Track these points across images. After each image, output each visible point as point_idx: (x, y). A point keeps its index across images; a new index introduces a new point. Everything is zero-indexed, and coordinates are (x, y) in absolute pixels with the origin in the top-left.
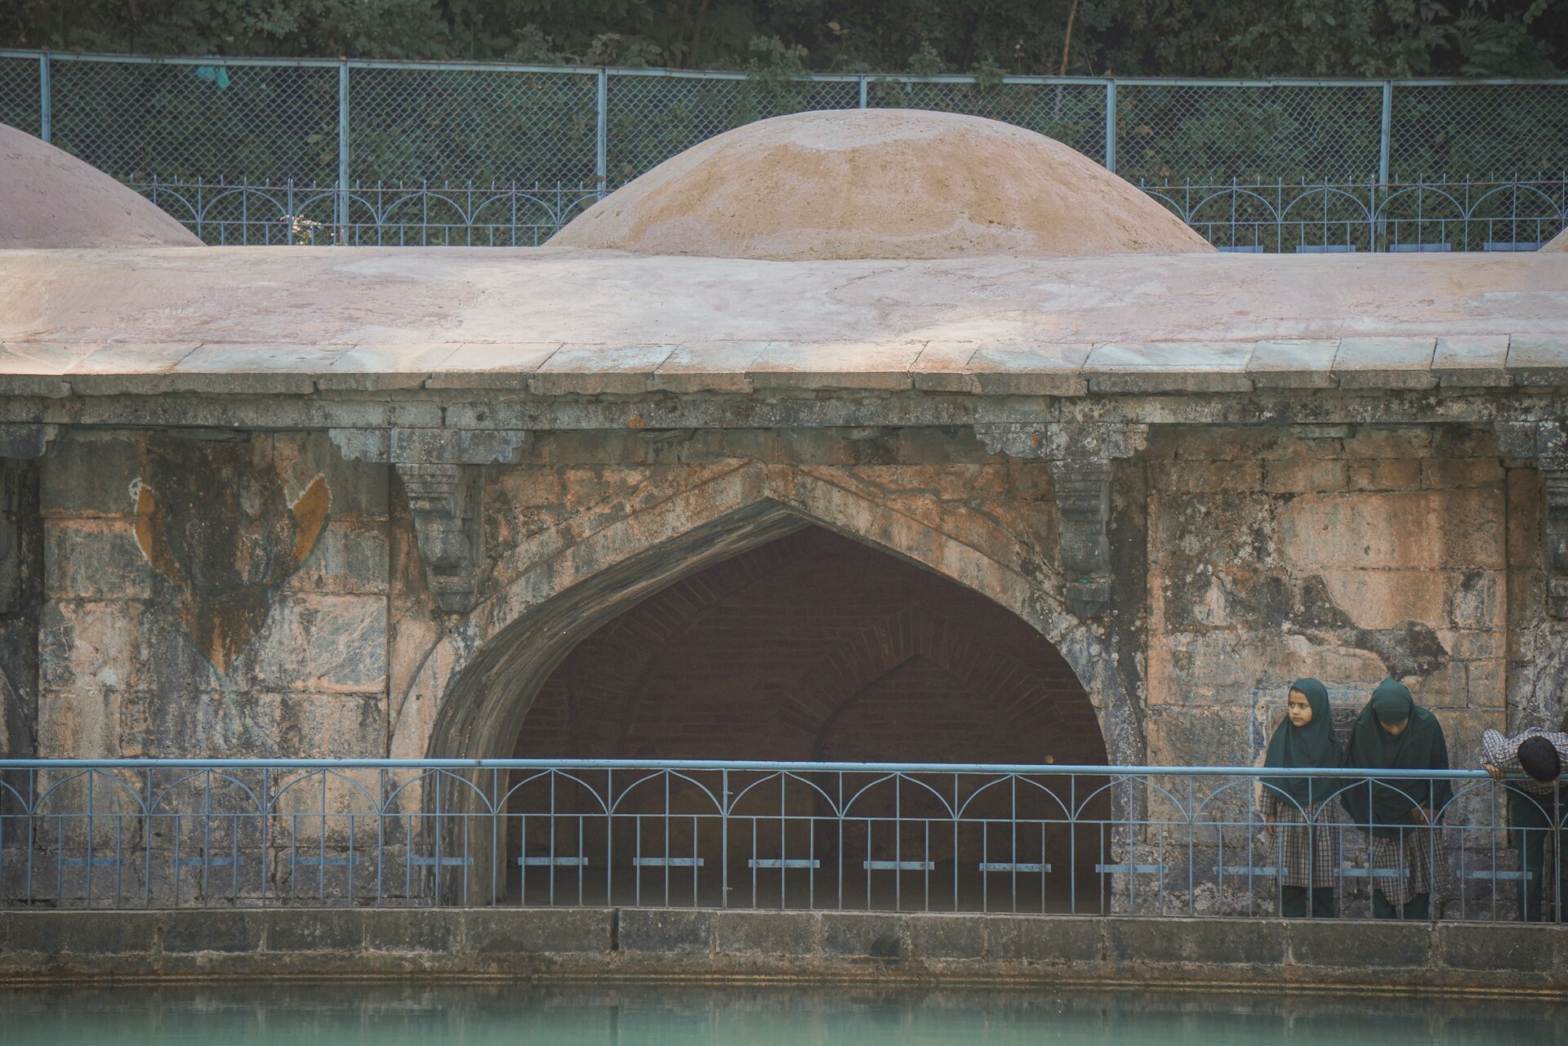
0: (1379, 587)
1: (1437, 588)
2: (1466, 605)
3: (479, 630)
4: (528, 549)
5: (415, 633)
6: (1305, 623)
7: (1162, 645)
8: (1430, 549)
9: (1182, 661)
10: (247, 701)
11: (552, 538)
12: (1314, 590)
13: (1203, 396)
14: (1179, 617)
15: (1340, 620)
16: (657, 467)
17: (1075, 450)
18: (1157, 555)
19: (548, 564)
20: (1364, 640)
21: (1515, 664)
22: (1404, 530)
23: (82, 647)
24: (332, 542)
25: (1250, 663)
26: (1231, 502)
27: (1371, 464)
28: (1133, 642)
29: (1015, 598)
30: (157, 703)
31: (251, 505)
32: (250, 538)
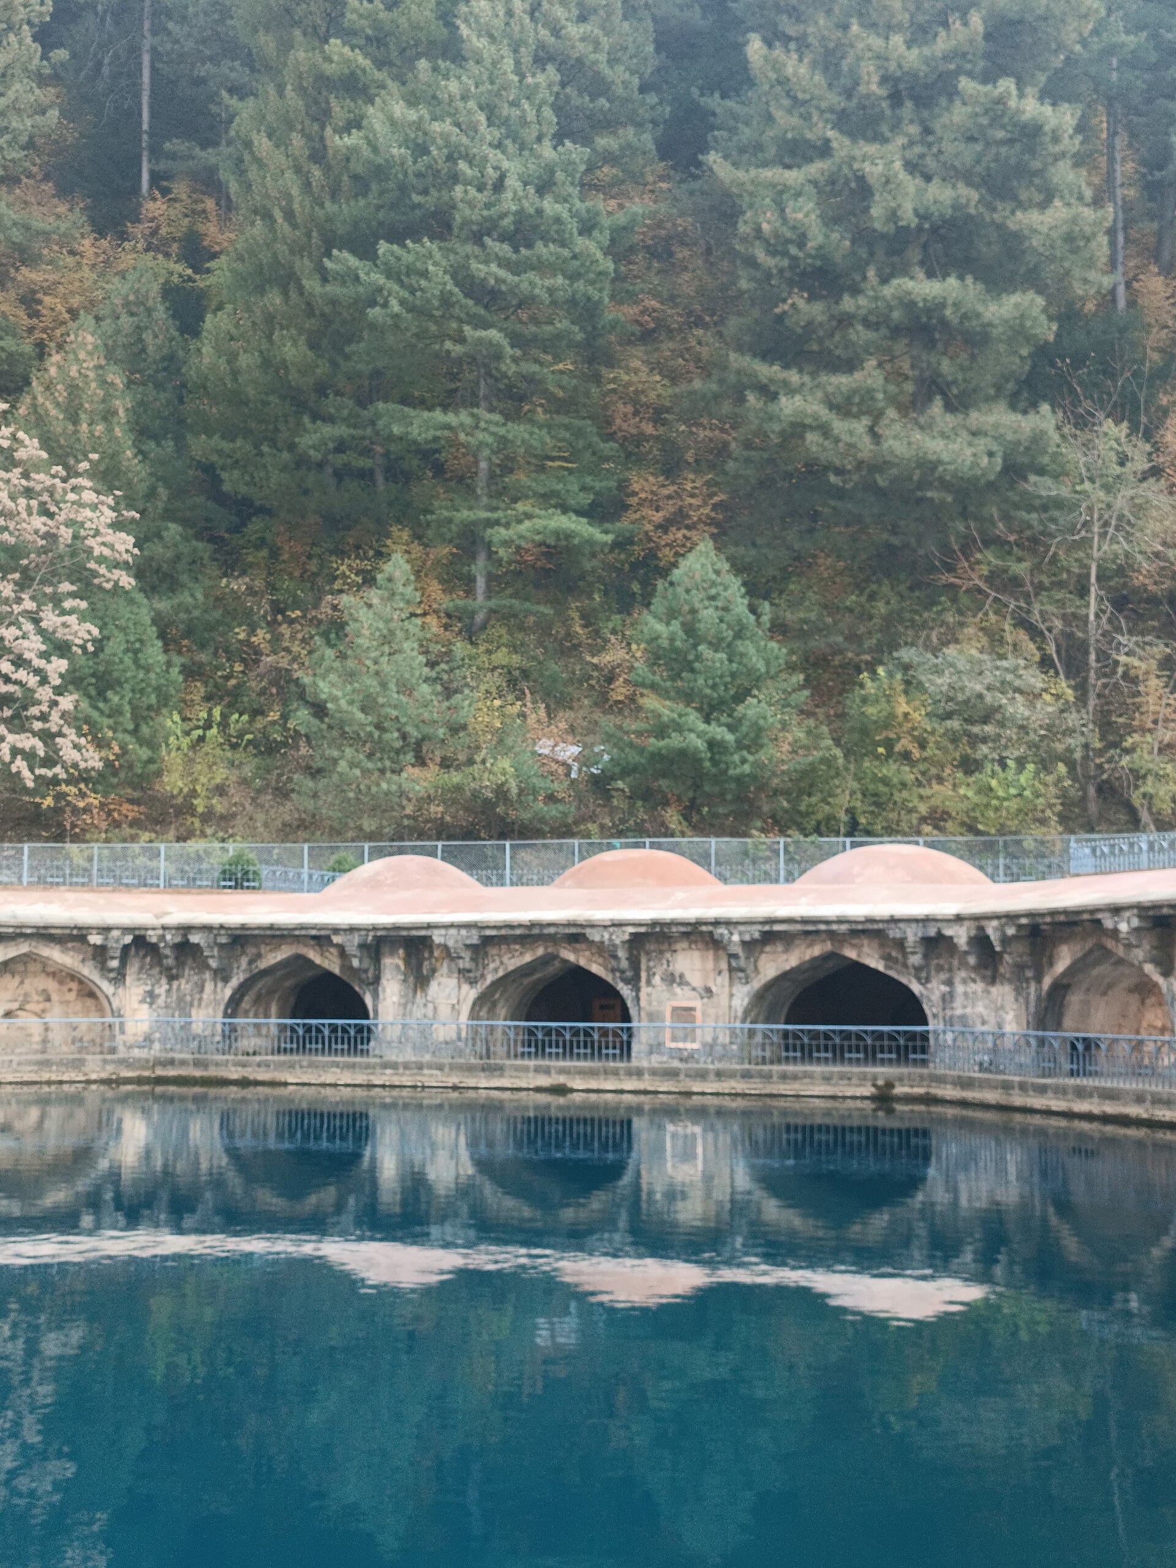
0: (698, 975)
1: (712, 975)
2: (719, 979)
3: (480, 987)
4: (492, 966)
5: (465, 987)
6: (680, 984)
7: (645, 990)
8: (710, 964)
9: (649, 995)
10: (425, 1005)
11: (498, 963)
12: (681, 976)
13: (640, 925)
14: (649, 983)
15: (688, 984)
16: (523, 945)
17: (610, 939)
18: (643, 967)
19: (496, 970)
20: (694, 989)
21: (731, 995)
22: (704, 960)
23: (388, 991)
24: (445, 965)
25: (666, 995)
26: (661, 952)
27: (696, 942)
28: (638, 990)
29: (609, 978)
30: (405, 1005)
31: (426, 955)
32: (426, 963)
